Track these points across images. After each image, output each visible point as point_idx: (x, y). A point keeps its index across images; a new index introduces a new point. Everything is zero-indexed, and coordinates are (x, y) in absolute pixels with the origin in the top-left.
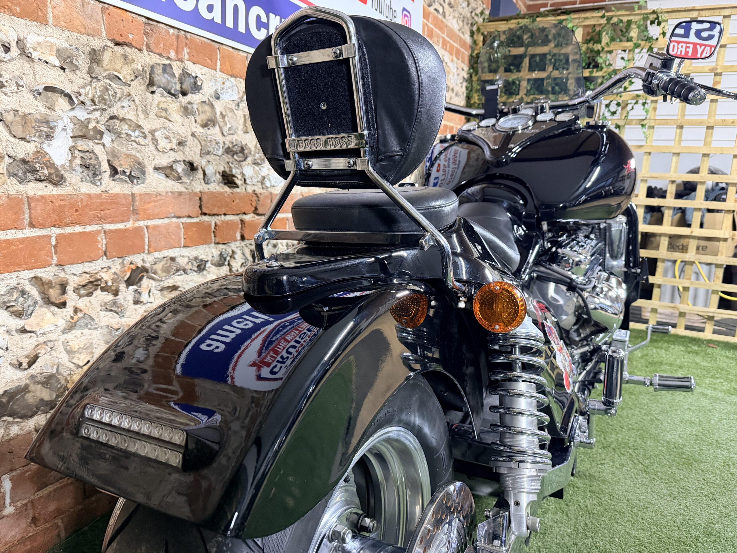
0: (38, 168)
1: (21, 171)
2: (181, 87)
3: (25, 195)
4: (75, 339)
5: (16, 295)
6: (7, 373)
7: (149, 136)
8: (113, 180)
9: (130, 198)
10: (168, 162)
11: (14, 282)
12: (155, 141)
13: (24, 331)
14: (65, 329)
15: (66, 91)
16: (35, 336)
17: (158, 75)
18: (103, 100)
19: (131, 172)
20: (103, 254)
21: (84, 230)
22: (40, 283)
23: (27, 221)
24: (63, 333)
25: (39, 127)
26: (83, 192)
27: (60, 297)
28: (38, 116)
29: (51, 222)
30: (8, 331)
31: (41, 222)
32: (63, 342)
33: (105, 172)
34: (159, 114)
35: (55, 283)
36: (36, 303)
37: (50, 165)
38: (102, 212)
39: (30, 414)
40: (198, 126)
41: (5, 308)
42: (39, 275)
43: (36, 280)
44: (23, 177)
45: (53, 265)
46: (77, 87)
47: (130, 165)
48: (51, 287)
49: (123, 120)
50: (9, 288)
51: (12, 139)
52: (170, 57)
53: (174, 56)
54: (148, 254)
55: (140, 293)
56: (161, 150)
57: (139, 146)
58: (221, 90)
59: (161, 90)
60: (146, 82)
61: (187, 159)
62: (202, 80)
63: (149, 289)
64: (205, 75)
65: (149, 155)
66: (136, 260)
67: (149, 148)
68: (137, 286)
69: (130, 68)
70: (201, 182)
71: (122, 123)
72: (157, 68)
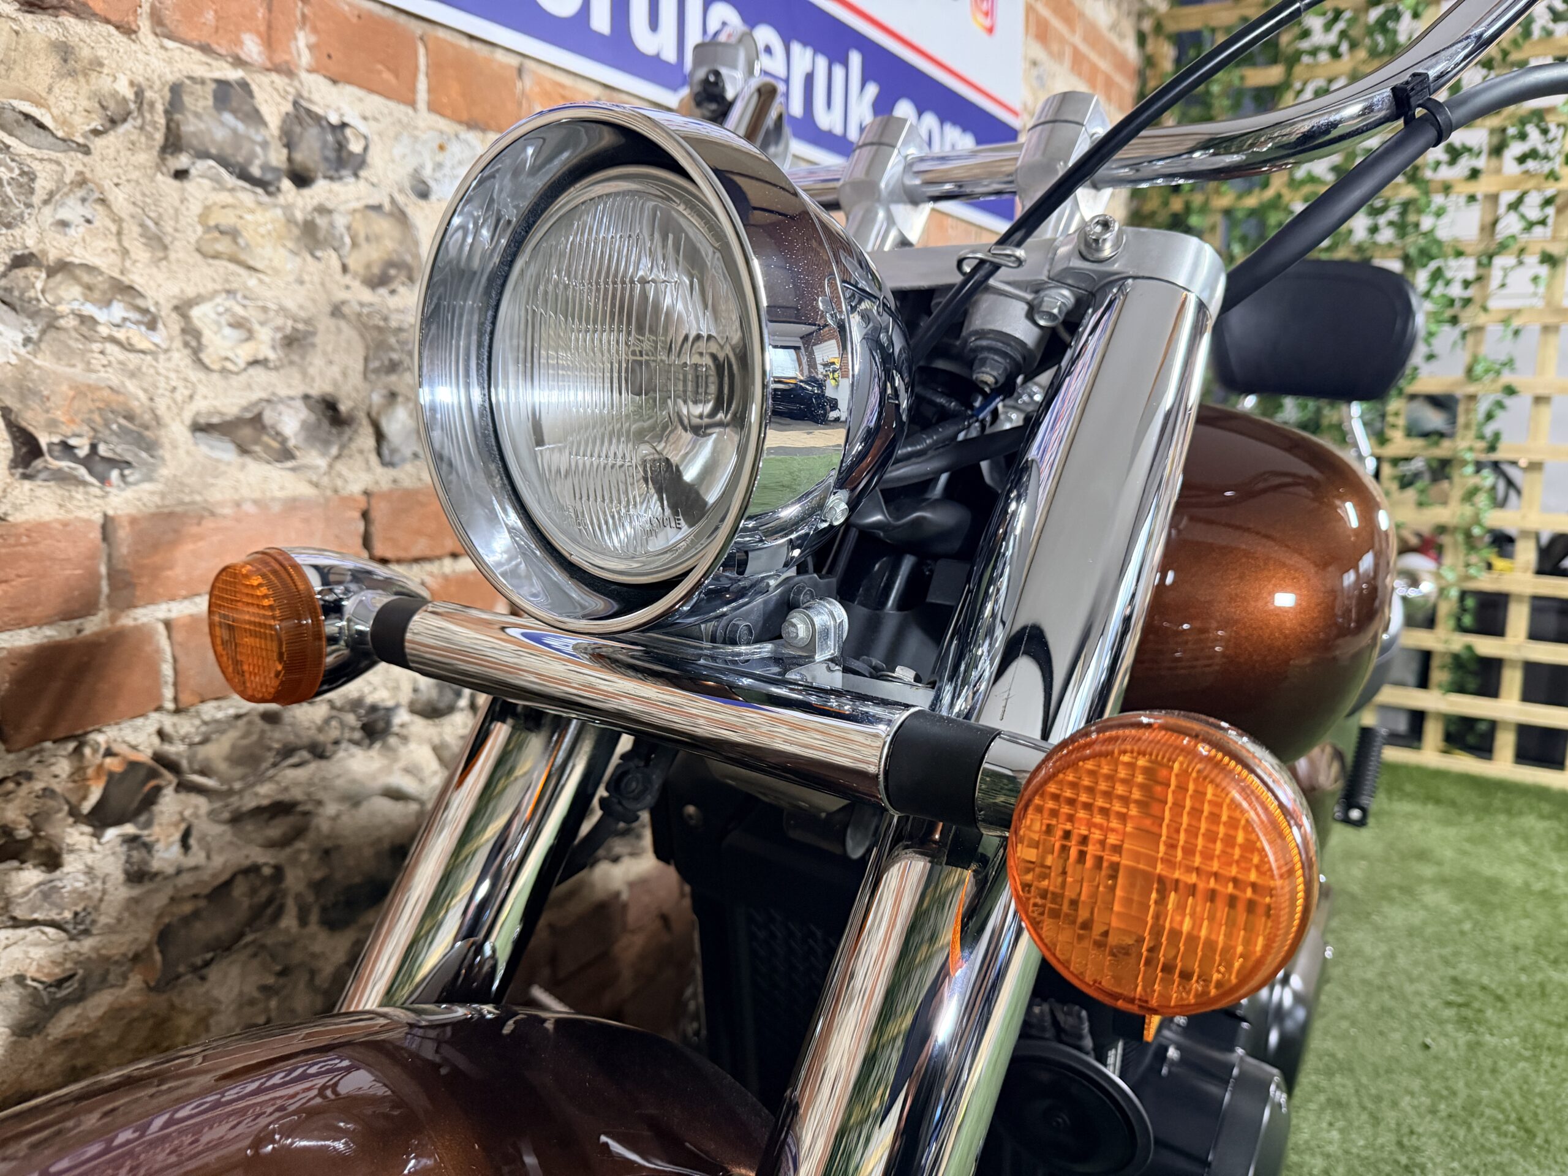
2: (290, 160)
7: (171, 325)
8: (25, 477)
9: (97, 531)
10: (244, 402)
12: (192, 336)
17: (197, 115)
19: (94, 447)
34: (208, 248)
40: (356, 284)
47: (89, 422)
49: (62, 267)
52: (243, 56)
53: (260, 53)
54: (178, 711)
55: (148, 847)
56: (216, 367)
57: (131, 356)
58: (434, 170)
59: (211, 167)
60: (153, 139)
61: (315, 391)
62: (365, 138)
63: (183, 826)
64: (376, 119)
65: (174, 384)
66: (132, 739)
67: (169, 359)
68: (136, 824)
69: (85, 90)
70: (367, 462)
71: (59, 277)
72: (192, 93)
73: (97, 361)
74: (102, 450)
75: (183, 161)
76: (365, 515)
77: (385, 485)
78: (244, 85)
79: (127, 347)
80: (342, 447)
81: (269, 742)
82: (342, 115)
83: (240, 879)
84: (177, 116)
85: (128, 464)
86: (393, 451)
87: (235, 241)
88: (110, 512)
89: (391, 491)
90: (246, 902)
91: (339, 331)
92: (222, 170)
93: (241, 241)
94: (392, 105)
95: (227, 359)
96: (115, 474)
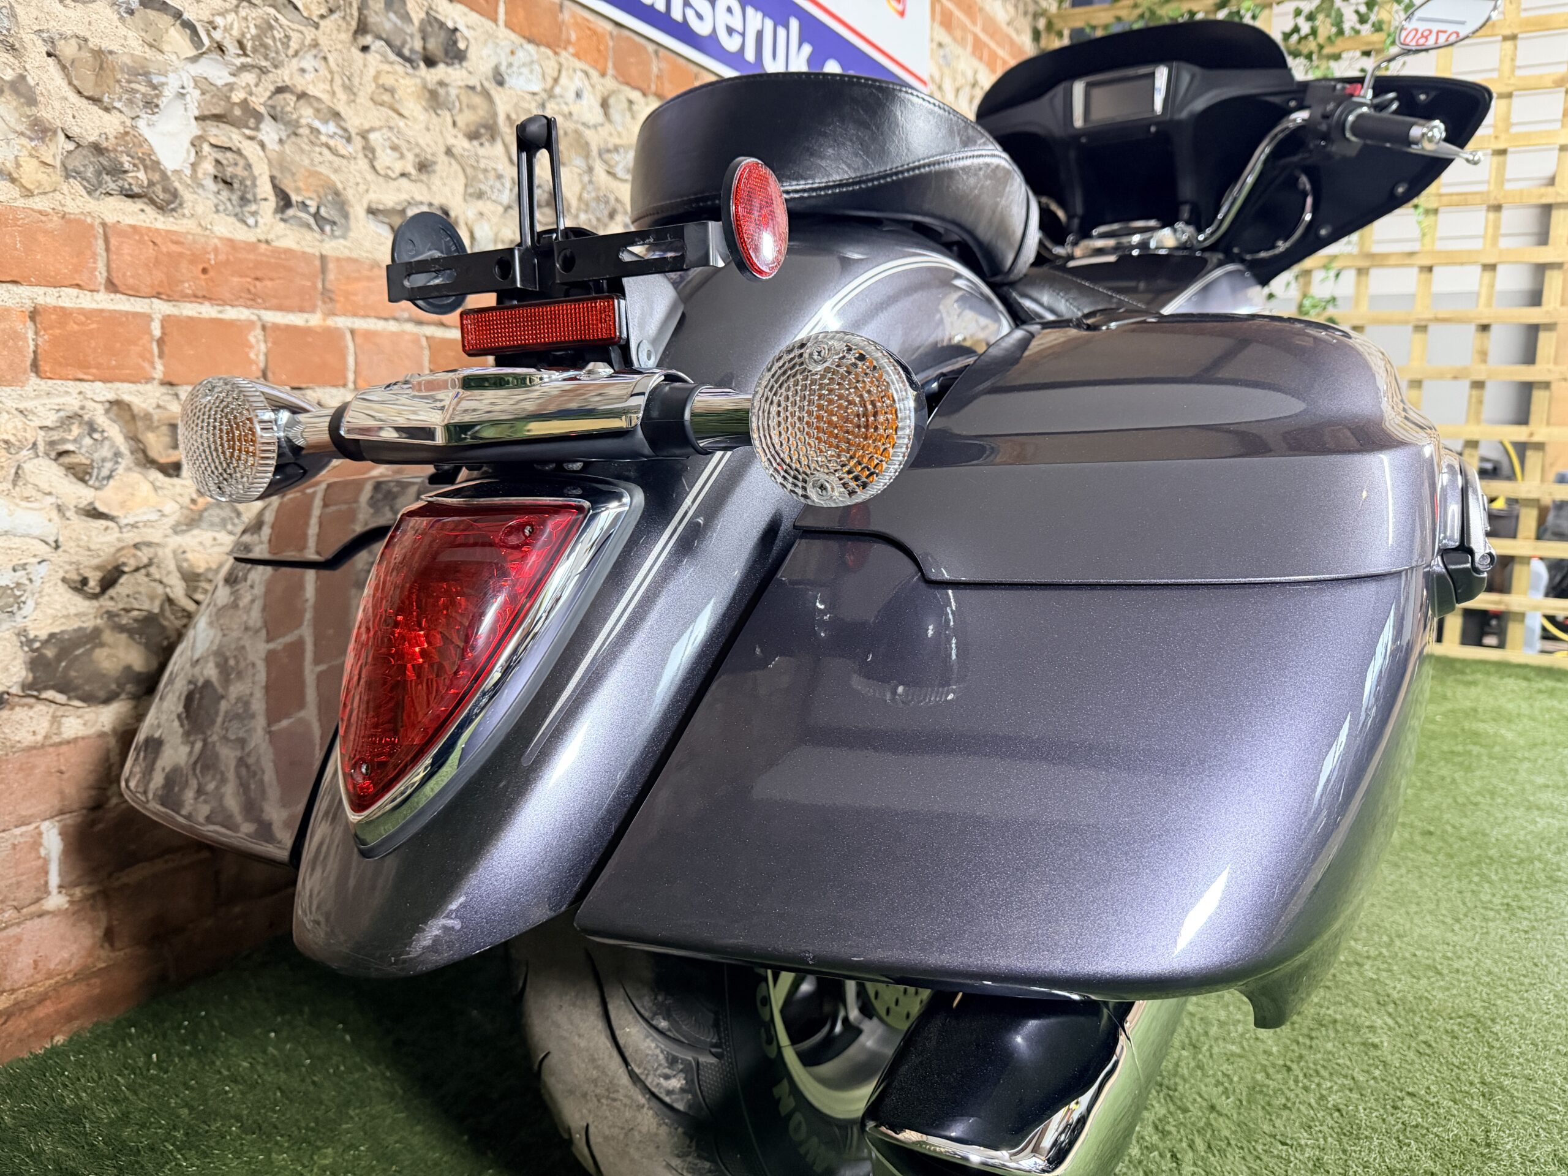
0: (127, 166)
1: (91, 169)
2: (424, 48)
3: (98, 221)
4: (200, 548)
5: (76, 430)
6: (57, 597)
7: (358, 142)
8: (283, 220)
9: (317, 263)
10: (396, 199)
11: (73, 403)
12: (369, 151)
13: (95, 514)
14: (178, 524)
15: (186, 16)
16: (117, 529)
17: (376, 13)
18: (262, 47)
19: (318, 208)
20: (260, 374)
21: (220, 316)
22: (128, 417)
23: (101, 276)
24: (176, 532)
25: (129, 82)
26: (218, 234)
27: (171, 451)
28: (127, 60)
29: (152, 286)
30: (60, 508)
31: (131, 281)
32: (174, 552)
33: (265, 199)
34: (376, 98)
35: (159, 421)
36: (117, 454)
37: (152, 164)
38: (258, 283)
39: (102, 694)
40: (460, 136)
41: (53, 455)
42: (126, 398)
43: (118, 407)
44: (95, 181)
45: (156, 382)
46: (208, 13)
47: (316, 192)
48: (151, 428)
49: (302, 96)
50: (62, 414)
51: (73, 97)
57: (337, 158)
58: (507, 66)
59: (382, 46)
60: (350, 25)
62: (468, 40)
64: (474, 29)
65: (358, 181)
67: (357, 164)
71: (302, 102)
73: (318, 159)
74: (323, 211)
75: (368, 40)
79: (334, 152)
82: (455, 23)
84: (365, 12)
85: (334, 223)
87: (393, 96)
88: (324, 253)
91: (450, 164)
92: (388, 49)
93: (397, 97)
94: (483, 19)
95: (389, 168)
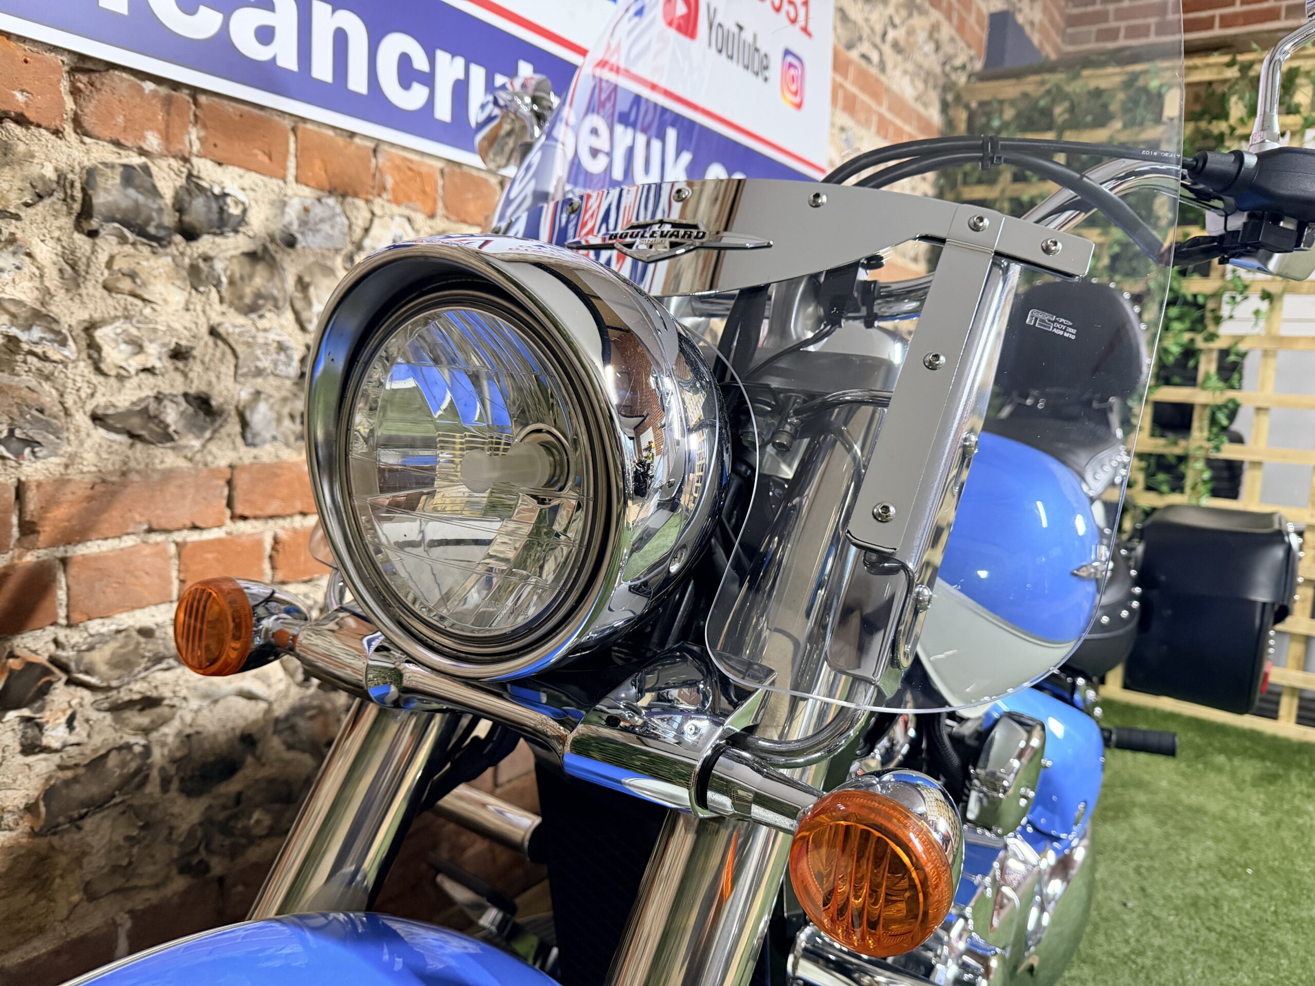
2: (180, 221)
9: (12, 492)
10: (134, 399)
12: (94, 351)
17: (106, 190)
34: (110, 284)
40: (231, 311)
52: (146, 147)
53: (159, 145)
54: (69, 626)
55: (40, 727)
56: (113, 372)
57: (47, 364)
58: (300, 226)
59: (115, 228)
60: (72, 208)
61: (192, 391)
62: (243, 203)
63: (69, 712)
64: (253, 190)
65: (79, 385)
66: (32, 645)
67: (76, 367)
68: (31, 709)
69: (19, 175)
70: (234, 443)
72: (103, 175)
74: (18, 433)
75: (94, 223)
76: (229, 483)
77: (247, 461)
78: (146, 169)
79: (44, 358)
80: (215, 431)
81: (141, 651)
82: (224, 187)
83: (113, 754)
84: (90, 192)
85: (39, 444)
86: (255, 435)
87: (134, 282)
88: (23, 479)
89: (252, 464)
90: (118, 772)
91: (214, 346)
92: (125, 230)
93: (138, 281)
94: (266, 179)
95: (121, 367)
96: (27, 451)
